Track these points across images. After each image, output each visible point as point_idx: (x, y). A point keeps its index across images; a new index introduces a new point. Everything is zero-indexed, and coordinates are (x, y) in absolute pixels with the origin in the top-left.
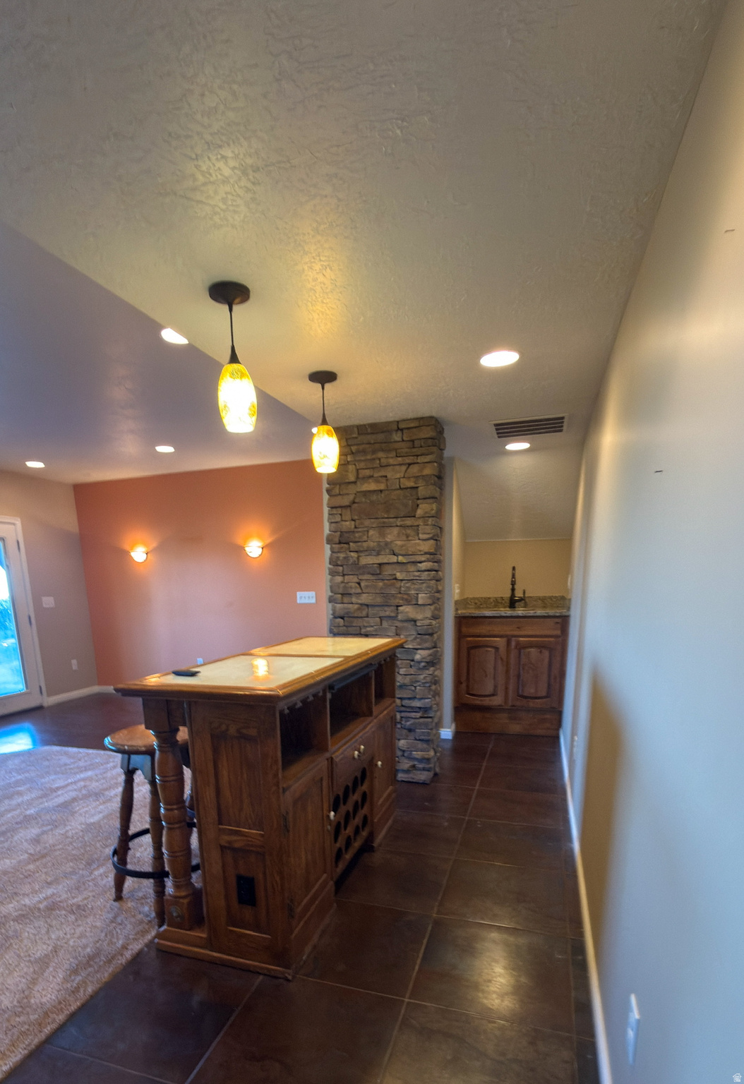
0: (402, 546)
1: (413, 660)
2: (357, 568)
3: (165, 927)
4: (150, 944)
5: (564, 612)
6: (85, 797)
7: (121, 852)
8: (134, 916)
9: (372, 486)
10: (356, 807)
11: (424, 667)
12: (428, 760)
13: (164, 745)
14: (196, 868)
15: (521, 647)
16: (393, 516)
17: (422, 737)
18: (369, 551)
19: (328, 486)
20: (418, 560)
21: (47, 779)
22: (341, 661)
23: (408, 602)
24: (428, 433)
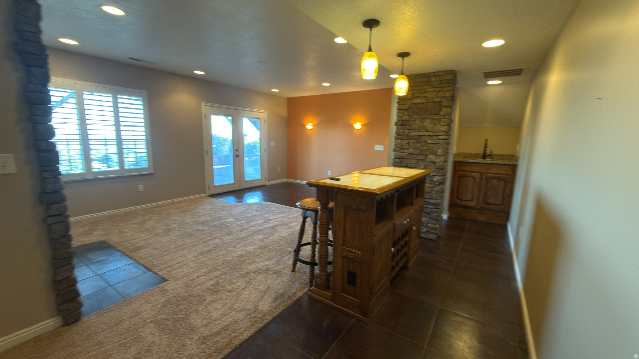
0: (432, 128)
1: (432, 181)
2: (408, 137)
3: (313, 288)
4: (306, 293)
5: (514, 163)
6: (281, 225)
7: (297, 251)
8: (299, 280)
9: (418, 101)
10: (403, 247)
11: (438, 184)
12: (436, 229)
13: (323, 209)
14: (330, 263)
15: (488, 179)
16: (428, 114)
17: (434, 218)
18: (415, 130)
19: (398, 100)
20: (439, 135)
21: (266, 216)
22: (403, 179)
23: (432, 153)
24: (449, 77)
